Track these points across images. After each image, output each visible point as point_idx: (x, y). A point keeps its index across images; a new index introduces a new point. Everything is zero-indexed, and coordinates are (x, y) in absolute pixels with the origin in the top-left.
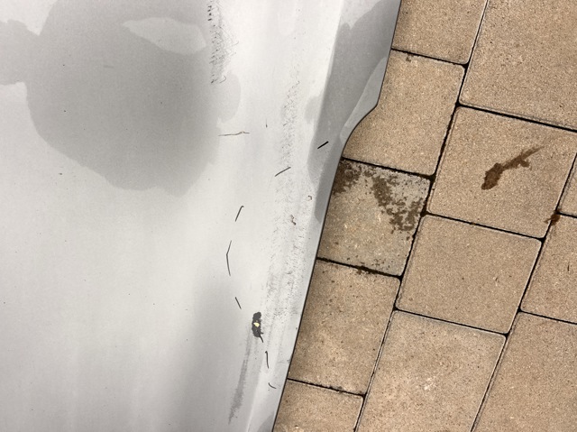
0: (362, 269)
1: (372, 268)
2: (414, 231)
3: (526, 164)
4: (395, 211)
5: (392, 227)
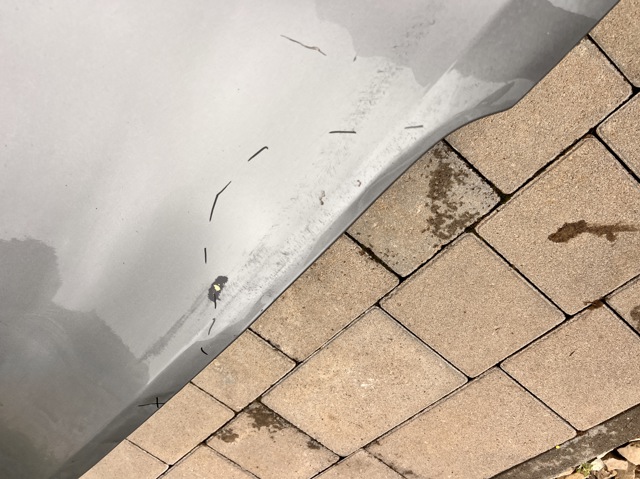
0: (367, 251)
1: (378, 255)
2: (447, 241)
3: (611, 238)
4: (441, 211)
5: (426, 226)
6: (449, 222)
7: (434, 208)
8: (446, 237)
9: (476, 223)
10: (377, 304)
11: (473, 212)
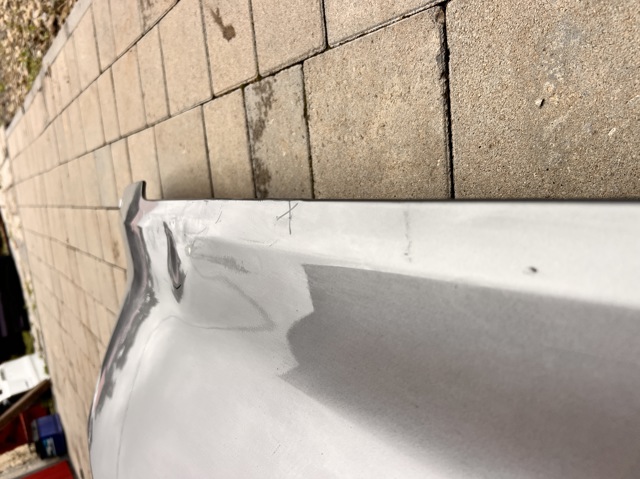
0: (306, 116)
1: (303, 104)
2: (271, 79)
3: (218, 11)
4: (263, 109)
5: (273, 105)
6: (265, 95)
7: (266, 114)
8: (269, 83)
9: (256, 81)
10: (328, 47)
11: (254, 92)
